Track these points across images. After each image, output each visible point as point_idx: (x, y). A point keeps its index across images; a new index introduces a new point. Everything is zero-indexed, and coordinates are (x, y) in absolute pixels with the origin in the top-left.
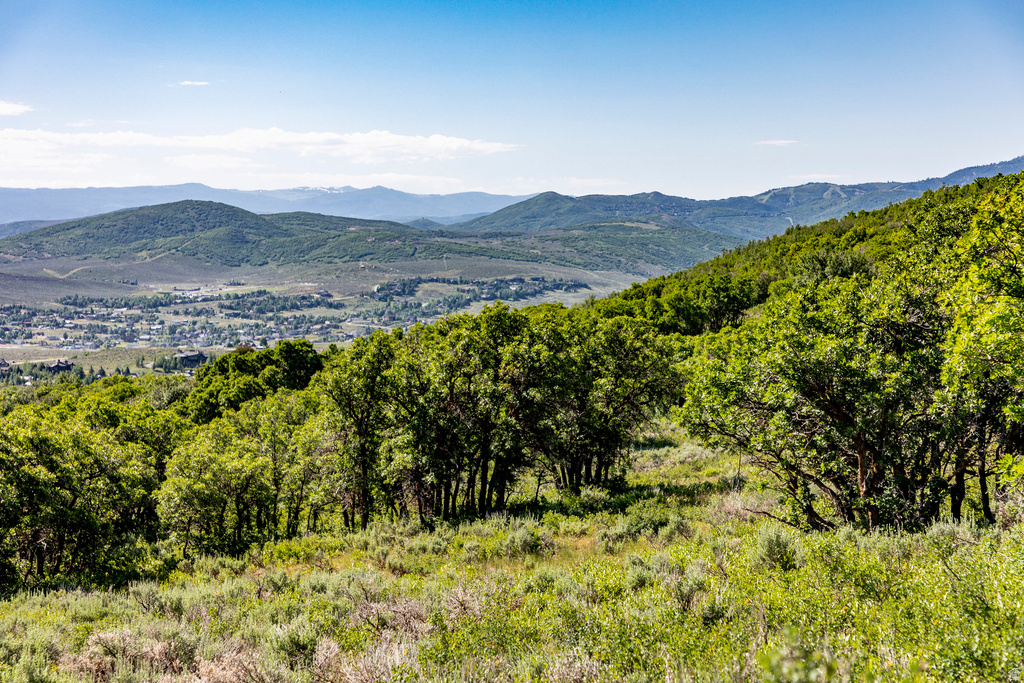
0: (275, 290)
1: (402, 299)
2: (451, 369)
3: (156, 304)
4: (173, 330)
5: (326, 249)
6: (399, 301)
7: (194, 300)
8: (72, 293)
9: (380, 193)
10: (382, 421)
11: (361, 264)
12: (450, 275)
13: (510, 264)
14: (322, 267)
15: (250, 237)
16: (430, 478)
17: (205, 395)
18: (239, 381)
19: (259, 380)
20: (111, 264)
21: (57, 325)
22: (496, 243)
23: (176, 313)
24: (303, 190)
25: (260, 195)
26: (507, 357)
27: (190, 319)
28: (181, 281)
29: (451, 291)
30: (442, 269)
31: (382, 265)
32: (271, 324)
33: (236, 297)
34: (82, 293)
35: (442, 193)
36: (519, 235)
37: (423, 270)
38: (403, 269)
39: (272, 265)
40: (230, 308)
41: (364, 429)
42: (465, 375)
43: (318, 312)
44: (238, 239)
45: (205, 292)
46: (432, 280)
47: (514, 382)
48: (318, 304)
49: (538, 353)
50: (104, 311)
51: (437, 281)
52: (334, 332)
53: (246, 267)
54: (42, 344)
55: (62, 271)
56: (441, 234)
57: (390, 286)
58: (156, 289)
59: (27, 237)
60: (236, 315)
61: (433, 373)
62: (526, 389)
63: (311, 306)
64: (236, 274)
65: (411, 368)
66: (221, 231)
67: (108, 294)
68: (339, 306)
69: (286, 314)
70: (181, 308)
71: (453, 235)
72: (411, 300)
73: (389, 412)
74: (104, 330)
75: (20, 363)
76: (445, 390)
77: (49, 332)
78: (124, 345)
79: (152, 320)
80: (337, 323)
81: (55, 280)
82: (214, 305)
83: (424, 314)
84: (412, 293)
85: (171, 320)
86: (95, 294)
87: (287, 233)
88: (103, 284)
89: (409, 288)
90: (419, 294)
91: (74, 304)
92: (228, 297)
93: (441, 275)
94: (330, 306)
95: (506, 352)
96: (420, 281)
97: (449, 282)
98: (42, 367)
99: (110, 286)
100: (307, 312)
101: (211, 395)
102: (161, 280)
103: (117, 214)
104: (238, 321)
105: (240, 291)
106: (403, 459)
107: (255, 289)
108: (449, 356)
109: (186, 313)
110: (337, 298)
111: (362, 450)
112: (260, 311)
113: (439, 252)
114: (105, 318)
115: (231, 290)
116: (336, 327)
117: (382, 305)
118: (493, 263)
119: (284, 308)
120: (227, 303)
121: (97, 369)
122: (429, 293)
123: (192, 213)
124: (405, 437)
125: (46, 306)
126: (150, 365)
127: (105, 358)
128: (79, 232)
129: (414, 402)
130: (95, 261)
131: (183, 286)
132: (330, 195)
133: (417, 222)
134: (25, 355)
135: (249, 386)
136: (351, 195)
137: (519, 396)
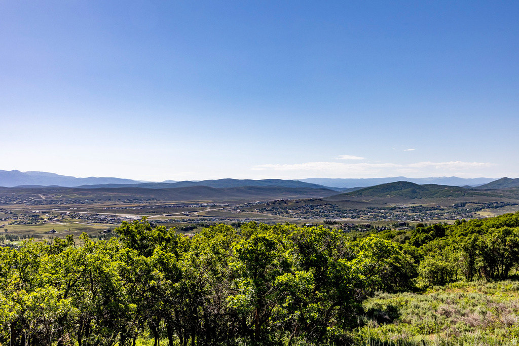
0: (424, 205)
1: (461, 208)
2: (494, 243)
3: (392, 209)
4: (396, 216)
5: (439, 194)
6: (460, 208)
7: (402, 208)
8: (370, 206)
9: (454, 178)
10: (476, 255)
11: (449, 198)
12: (475, 201)
13: (493, 198)
14: (438, 199)
15: (417, 191)
16: (488, 269)
17: (415, 238)
18: (424, 235)
19: (429, 235)
20: (379, 198)
21: (366, 214)
22: (489, 192)
23: (397, 211)
24: (432, 178)
25: (420, 180)
26: (508, 240)
27: (401, 213)
28: (398, 203)
29: (476, 206)
30: (473, 200)
31: (455, 198)
32: (424, 214)
33: (414, 207)
34: (372, 206)
35: (472, 178)
36: (496, 190)
37: (467, 200)
38: (461, 199)
39: (423, 198)
40: (412, 210)
41: (471, 256)
42: (497, 244)
43: (437, 211)
44: (414, 192)
45: (405, 206)
46: (470, 203)
47: (510, 246)
48: (437, 209)
49: (517, 239)
50: (378, 211)
51: (471, 203)
52: (441, 217)
53: (416, 199)
54: (362, 219)
55: (367, 200)
56: (472, 190)
57: (457, 204)
58: (392, 205)
59: (358, 191)
60: (414, 212)
61: (489, 243)
62: (514, 248)
63: (435, 210)
64: (413, 201)
65: (483, 242)
66: (409, 189)
67: (379, 206)
68: (443, 210)
69: (428, 212)
70: (399, 210)
71: (476, 190)
72: (464, 208)
73: (477, 252)
74: (378, 216)
75: (357, 224)
76: (492, 248)
77: (364, 216)
78: (383, 220)
79: (391, 213)
80: (442, 214)
81: (365, 203)
82: (408, 209)
83: (468, 212)
84: (464, 206)
85: (396, 213)
86: (376, 206)
87: (427, 190)
88: (378, 204)
89: (463, 205)
90: (466, 206)
91: (370, 209)
92: (411, 207)
93: (473, 201)
94: (440, 210)
95: (508, 239)
96: (466, 203)
97: (475, 203)
98: (363, 225)
99: (380, 204)
100: (433, 211)
101: (417, 238)
102: (393, 203)
103: (381, 185)
104: (414, 214)
105: (415, 205)
106: (481, 264)
107: (419, 205)
108: (493, 240)
109: (400, 211)
110: (442, 207)
111: (471, 261)
112: (421, 211)
113: (472, 195)
114: (379, 213)
115: (412, 205)
116: (442, 216)
117: (455, 209)
118: (488, 198)
119: (427, 210)
120: (411, 209)
121: (377, 226)
122: (469, 206)
123: (401, 185)
124: (481, 258)
125: (363, 209)
126: (391, 225)
127: (379, 223)
128: (371, 190)
129: (484, 250)
130: (376, 198)
131: (399, 204)
132: (439, 179)
133: (465, 186)
134: (359, 222)
135: (427, 236)
136: (445, 179)
137: (512, 250)
